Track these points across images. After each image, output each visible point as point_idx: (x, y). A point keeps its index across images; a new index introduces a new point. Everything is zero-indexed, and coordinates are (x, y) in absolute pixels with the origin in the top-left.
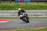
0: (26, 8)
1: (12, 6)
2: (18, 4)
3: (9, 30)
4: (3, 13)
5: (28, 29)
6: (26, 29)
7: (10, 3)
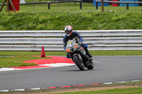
0: (127, 24)
1: (87, 16)
2: (103, 10)
3: (82, 90)
4: (57, 37)
5: (136, 86)
6: (132, 87)
7: (79, 7)
